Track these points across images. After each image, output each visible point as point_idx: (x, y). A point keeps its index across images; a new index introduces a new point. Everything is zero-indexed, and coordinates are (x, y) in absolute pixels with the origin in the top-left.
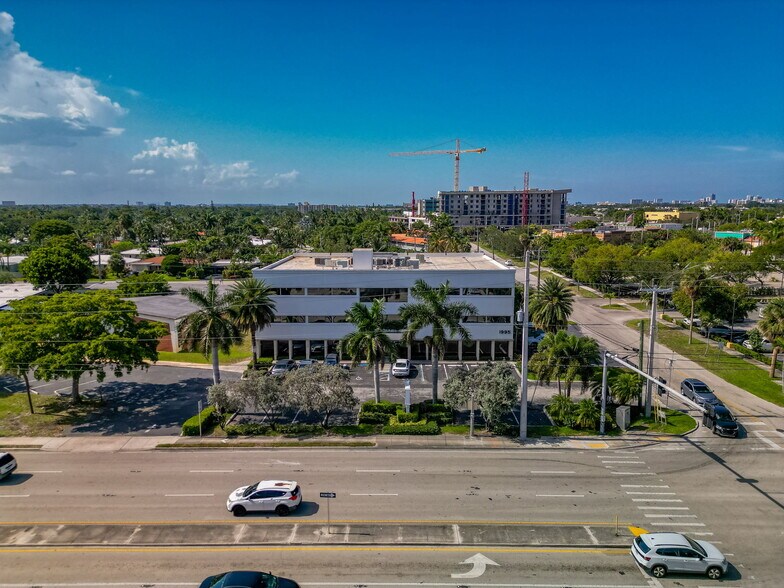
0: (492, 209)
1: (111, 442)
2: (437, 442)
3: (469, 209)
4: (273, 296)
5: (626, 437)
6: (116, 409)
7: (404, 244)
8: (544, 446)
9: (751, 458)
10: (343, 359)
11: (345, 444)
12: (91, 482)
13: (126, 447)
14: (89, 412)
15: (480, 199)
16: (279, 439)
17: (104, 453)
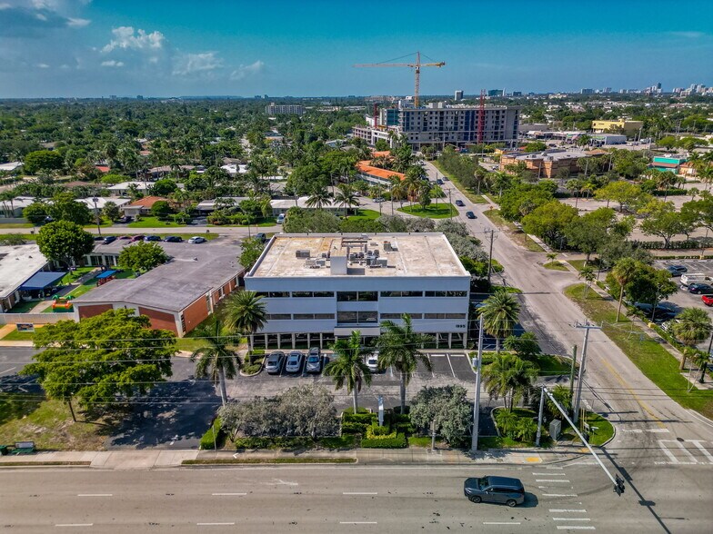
0: (449, 125)
1: (145, 458)
2: (405, 457)
3: (429, 125)
4: (262, 300)
5: (556, 449)
6: (142, 414)
7: (368, 175)
8: (491, 461)
9: (653, 474)
10: (323, 348)
11: (332, 461)
12: (138, 507)
13: (158, 463)
14: (121, 419)
15: (439, 115)
16: (278, 453)
17: (141, 471)
